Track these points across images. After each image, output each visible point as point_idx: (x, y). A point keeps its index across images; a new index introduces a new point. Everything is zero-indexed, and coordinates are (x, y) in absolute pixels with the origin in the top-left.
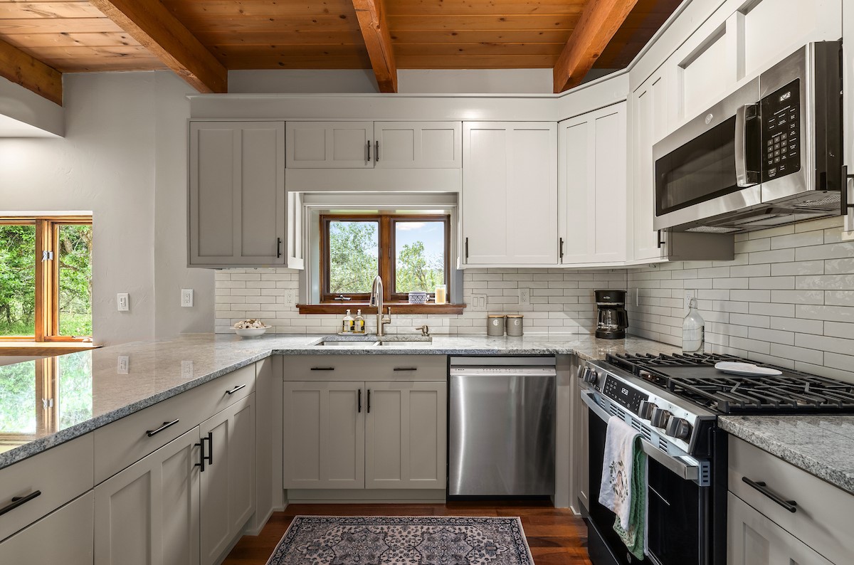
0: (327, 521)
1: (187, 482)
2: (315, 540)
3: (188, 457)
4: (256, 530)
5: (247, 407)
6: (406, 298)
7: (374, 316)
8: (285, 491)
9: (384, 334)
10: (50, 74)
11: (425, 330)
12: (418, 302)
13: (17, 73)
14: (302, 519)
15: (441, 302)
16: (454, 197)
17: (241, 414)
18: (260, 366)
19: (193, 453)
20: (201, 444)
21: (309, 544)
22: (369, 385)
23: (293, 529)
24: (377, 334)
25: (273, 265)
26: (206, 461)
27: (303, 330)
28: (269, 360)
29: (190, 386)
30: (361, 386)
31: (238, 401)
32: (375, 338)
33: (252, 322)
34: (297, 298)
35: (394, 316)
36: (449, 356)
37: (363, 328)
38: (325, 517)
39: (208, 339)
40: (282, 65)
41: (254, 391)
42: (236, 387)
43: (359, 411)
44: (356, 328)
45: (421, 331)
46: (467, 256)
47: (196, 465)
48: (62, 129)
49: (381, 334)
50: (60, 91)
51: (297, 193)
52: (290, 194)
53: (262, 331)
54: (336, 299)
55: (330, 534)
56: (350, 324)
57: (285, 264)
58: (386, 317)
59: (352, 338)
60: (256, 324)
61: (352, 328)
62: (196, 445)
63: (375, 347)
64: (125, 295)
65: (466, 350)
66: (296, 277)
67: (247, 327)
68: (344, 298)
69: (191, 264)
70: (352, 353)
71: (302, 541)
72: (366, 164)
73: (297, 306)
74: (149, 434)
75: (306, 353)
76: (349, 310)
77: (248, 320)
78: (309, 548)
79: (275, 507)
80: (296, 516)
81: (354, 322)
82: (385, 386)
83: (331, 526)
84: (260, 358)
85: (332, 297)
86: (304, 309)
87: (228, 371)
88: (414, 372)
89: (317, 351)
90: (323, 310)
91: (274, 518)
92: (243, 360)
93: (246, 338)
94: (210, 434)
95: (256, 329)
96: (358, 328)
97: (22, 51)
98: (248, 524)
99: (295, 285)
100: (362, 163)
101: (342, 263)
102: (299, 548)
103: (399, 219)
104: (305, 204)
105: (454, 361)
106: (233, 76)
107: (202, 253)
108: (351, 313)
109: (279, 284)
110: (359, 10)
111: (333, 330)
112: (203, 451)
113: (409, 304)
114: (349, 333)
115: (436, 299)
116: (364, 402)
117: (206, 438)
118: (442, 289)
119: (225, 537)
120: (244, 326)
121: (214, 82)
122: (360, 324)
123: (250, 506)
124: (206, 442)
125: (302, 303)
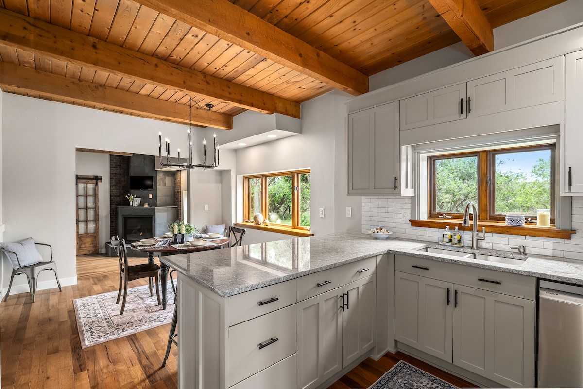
0: (421, 373)
1: (336, 315)
2: (410, 382)
3: (336, 302)
4: (377, 357)
5: (370, 282)
6: (502, 219)
7: (470, 233)
8: (396, 342)
9: (478, 248)
10: (296, 106)
11: (522, 250)
12: (514, 224)
13: (286, 110)
14: (405, 364)
15: (545, 225)
16: (556, 128)
17: (366, 285)
18: (379, 258)
19: (339, 300)
20: (343, 297)
21: (406, 382)
22: (456, 287)
23: (398, 367)
24: (472, 247)
25: (392, 194)
26: (346, 307)
27: (414, 237)
28: (386, 256)
29: (337, 265)
30: (450, 286)
31: (365, 277)
32: (470, 250)
33: (381, 229)
34: (410, 215)
35: (487, 234)
36: (538, 280)
37: (459, 241)
38: (421, 370)
39: (356, 237)
40: (400, 62)
41: (375, 273)
42: (364, 269)
43: (448, 304)
44: (453, 240)
45: (517, 250)
46: (570, 185)
47: (341, 307)
48: (300, 130)
49: (476, 248)
50: (299, 112)
51: (409, 146)
52: (403, 148)
53: (386, 235)
54: (440, 216)
55: (421, 383)
56: (448, 237)
57: (400, 193)
58: (481, 235)
59: (449, 248)
60: (383, 231)
61: (451, 240)
62: (341, 296)
63: (467, 258)
64: (322, 209)
65: (558, 277)
66: (409, 201)
67: (378, 232)
68: (447, 216)
69: (349, 194)
70: (442, 261)
71: (402, 377)
72: (460, 117)
73: (409, 221)
74: (318, 285)
75: (409, 255)
76: (448, 227)
77: (379, 228)
78: (406, 384)
79: (389, 349)
80: (401, 361)
81: (452, 235)
82: (472, 291)
83: (424, 378)
84: (379, 254)
85: (437, 216)
86: (415, 223)
87: (358, 259)
88: (498, 285)
89: (417, 255)
90: (428, 225)
91: (388, 355)
92: (368, 253)
93: (377, 239)
94: (348, 292)
95: (383, 234)
96: (455, 241)
97: (287, 100)
98: (371, 350)
99: (409, 206)
100: (457, 117)
101: (468, 180)
102: (399, 381)
103: (498, 152)
104: (415, 151)
105: (543, 284)
106: (373, 79)
107: (354, 188)
108: (450, 228)
109: (390, 210)
110: (443, 13)
111: (435, 239)
112: (343, 301)
113: (506, 224)
114: (447, 244)
115: (538, 221)
116: (452, 298)
117: (346, 294)
118: (545, 213)
119: (356, 353)
120: (376, 231)
121: (361, 88)
122: (457, 237)
123: (372, 341)
124: (346, 297)
125: (413, 219)
